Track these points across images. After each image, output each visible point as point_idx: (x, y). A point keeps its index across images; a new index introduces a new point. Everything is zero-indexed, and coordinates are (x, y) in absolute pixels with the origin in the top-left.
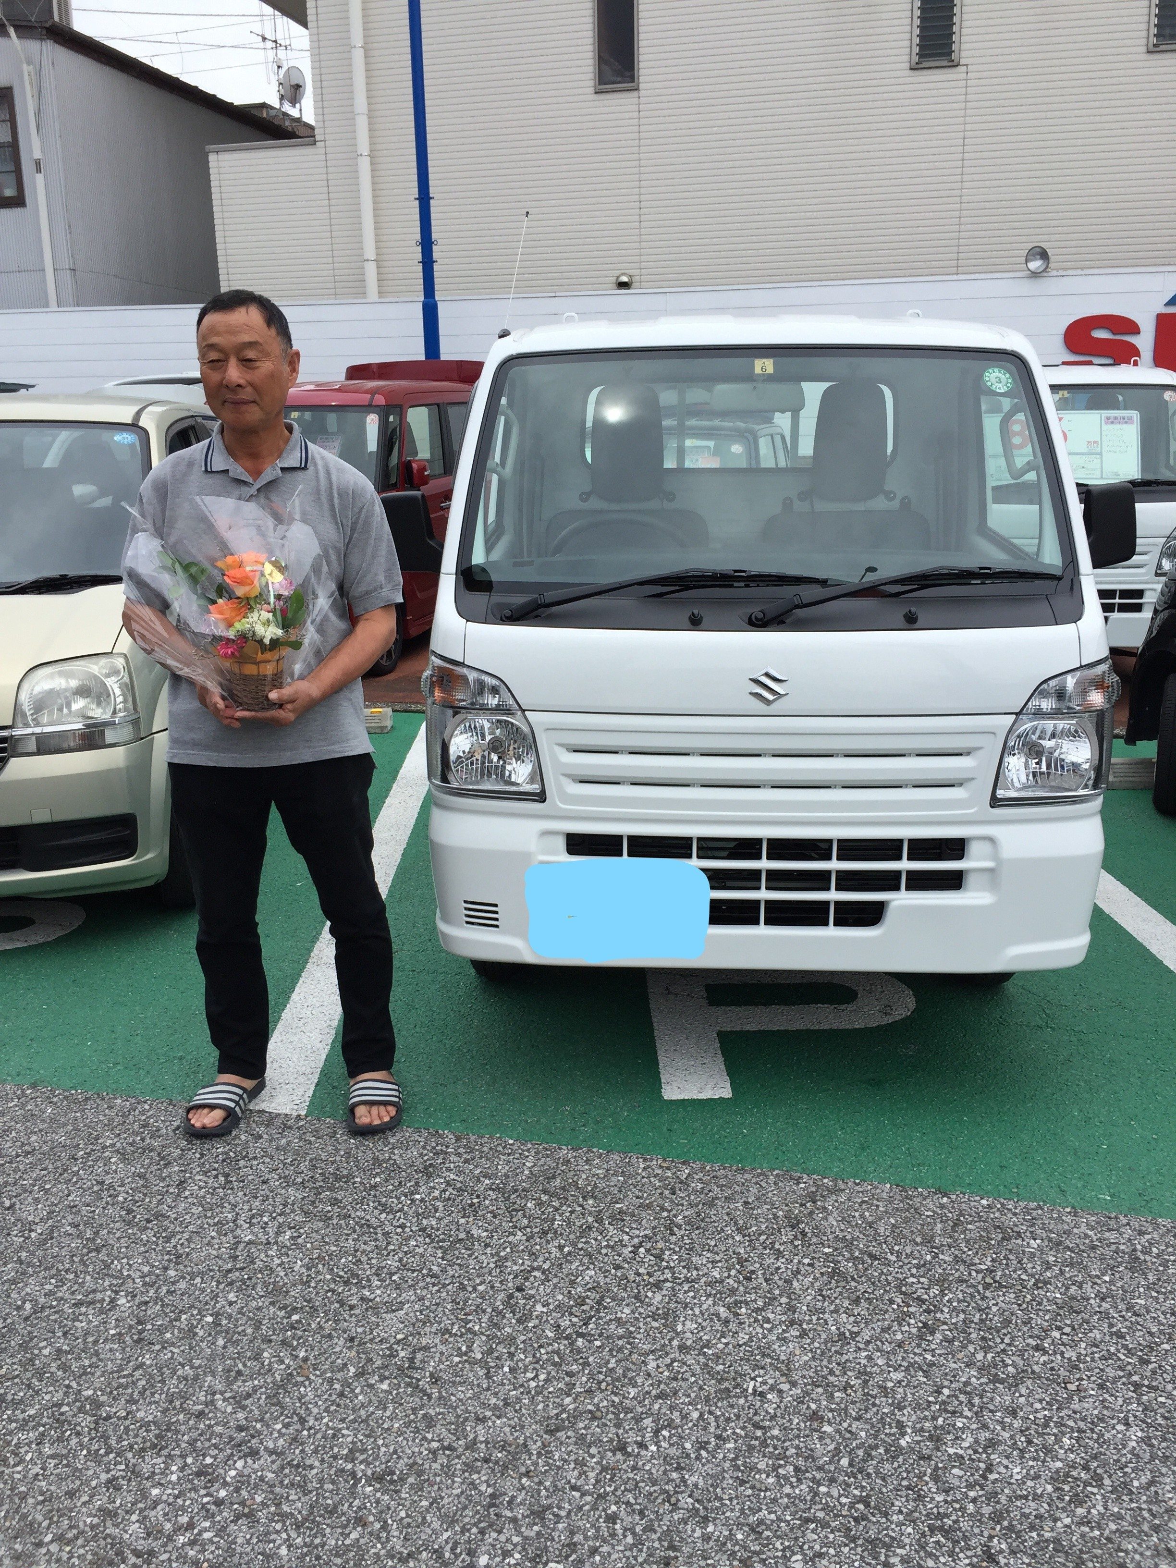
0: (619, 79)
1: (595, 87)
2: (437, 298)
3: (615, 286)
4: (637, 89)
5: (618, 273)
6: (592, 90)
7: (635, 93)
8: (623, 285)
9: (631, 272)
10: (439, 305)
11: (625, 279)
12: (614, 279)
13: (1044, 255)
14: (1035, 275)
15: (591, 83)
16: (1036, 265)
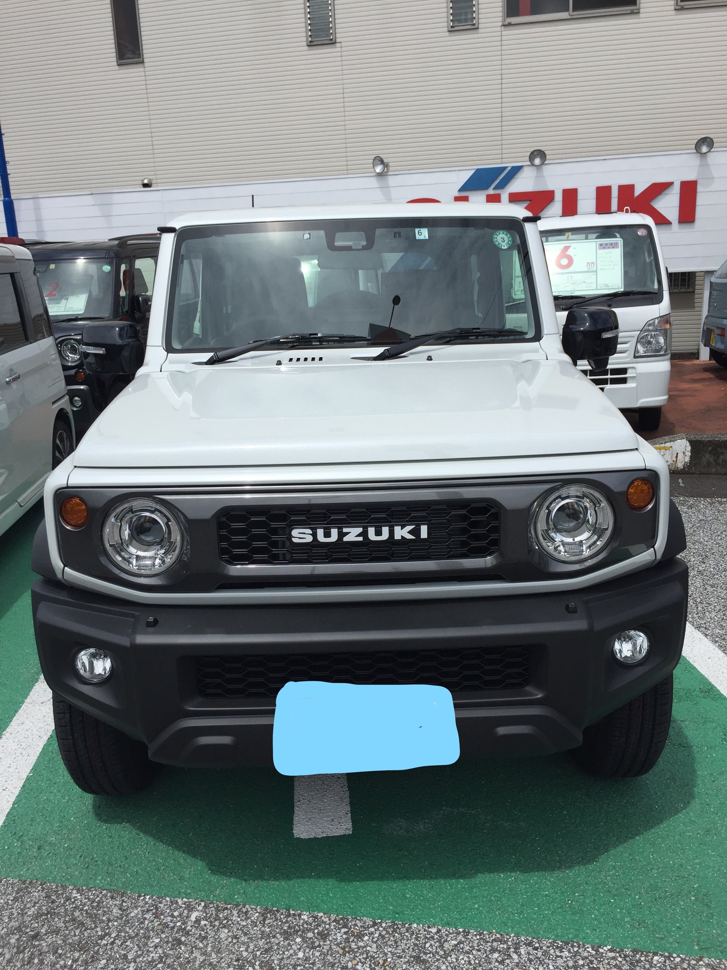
0: (132, 56)
1: (117, 61)
2: (12, 198)
3: (141, 186)
4: (143, 62)
5: (142, 178)
6: (115, 63)
7: (142, 65)
8: (145, 185)
9: (151, 177)
10: (14, 201)
11: (146, 181)
12: (140, 182)
13: (382, 162)
14: (380, 175)
15: (115, 59)
16: (379, 169)
